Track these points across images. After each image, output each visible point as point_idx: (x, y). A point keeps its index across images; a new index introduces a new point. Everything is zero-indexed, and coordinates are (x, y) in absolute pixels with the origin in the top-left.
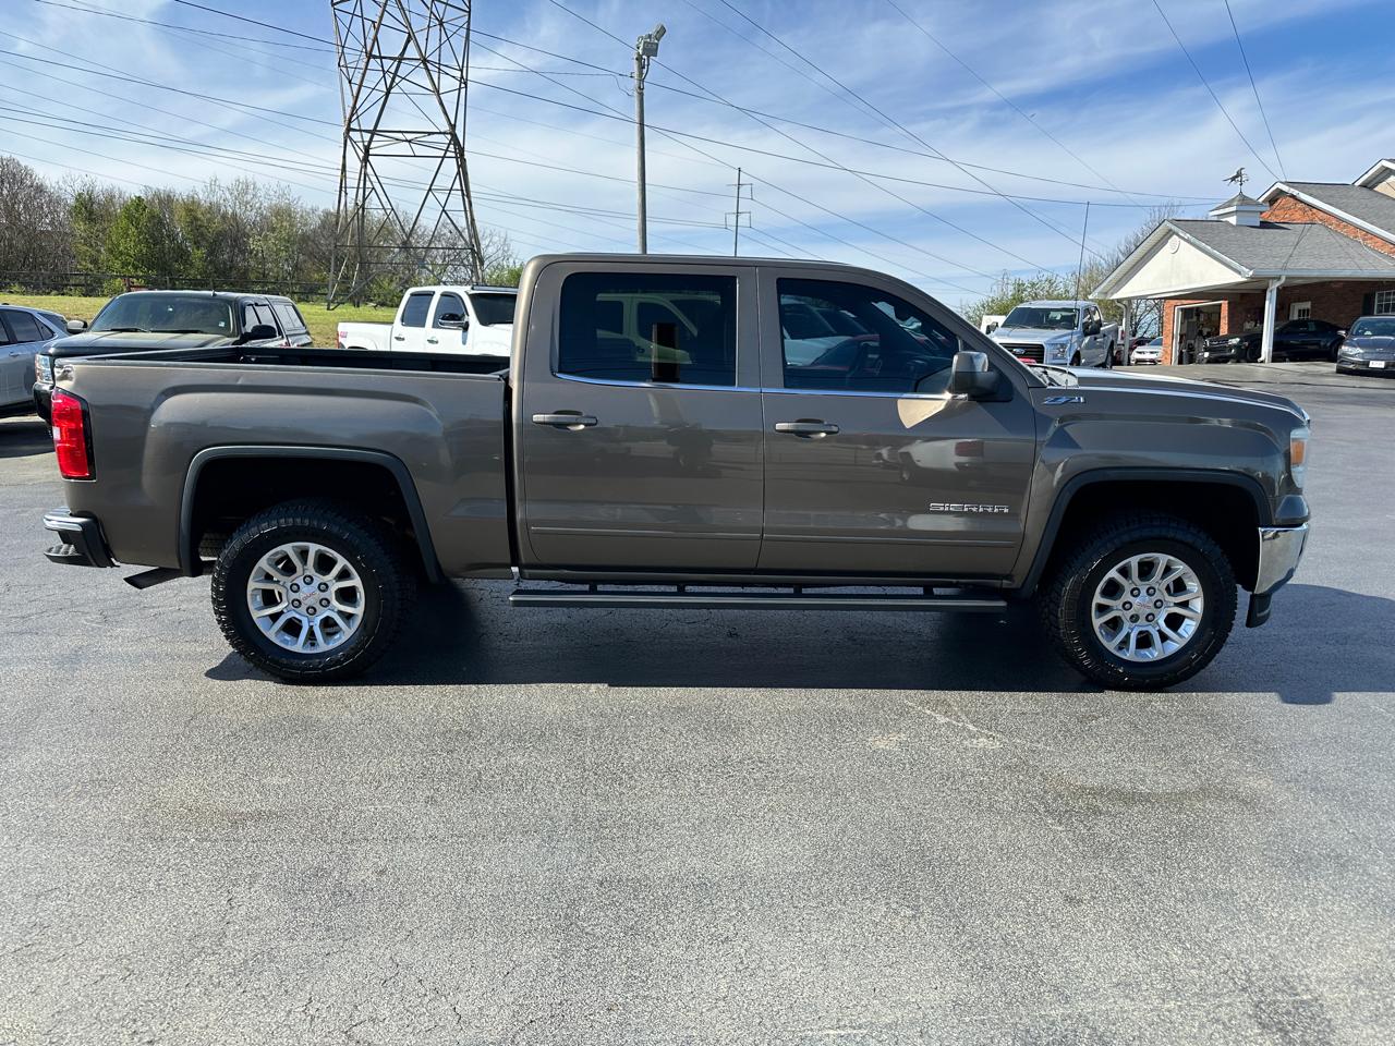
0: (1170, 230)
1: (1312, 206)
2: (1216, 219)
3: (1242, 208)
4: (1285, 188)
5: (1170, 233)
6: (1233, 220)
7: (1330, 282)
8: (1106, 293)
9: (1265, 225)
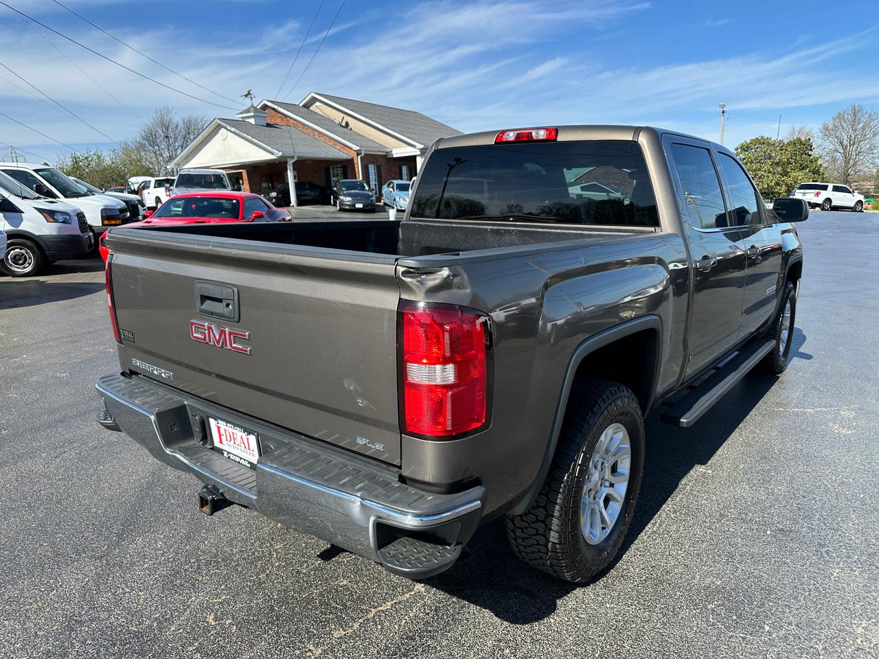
0: (220, 125)
1: (286, 116)
2: (241, 119)
3: (256, 114)
4: (270, 104)
5: (219, 127)
6: (252, 121)
7: (305, 160)
8: (179, 164)
9: (268, 125)
